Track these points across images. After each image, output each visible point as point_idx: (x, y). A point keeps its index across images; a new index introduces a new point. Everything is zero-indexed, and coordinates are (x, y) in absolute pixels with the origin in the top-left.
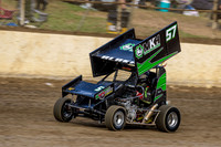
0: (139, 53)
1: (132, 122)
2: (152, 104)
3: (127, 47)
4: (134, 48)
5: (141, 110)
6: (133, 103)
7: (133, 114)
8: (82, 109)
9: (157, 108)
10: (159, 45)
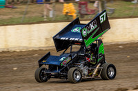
0: (85, 33)
1: (86, 77)
2: (97, 64)
3: (76, 30)
4: (81, 31)
5: (90, 68)
6: (85, 65)
7: (86, 72)
8: (53, 73)
9: (100, 66)
10: (96, 26)
